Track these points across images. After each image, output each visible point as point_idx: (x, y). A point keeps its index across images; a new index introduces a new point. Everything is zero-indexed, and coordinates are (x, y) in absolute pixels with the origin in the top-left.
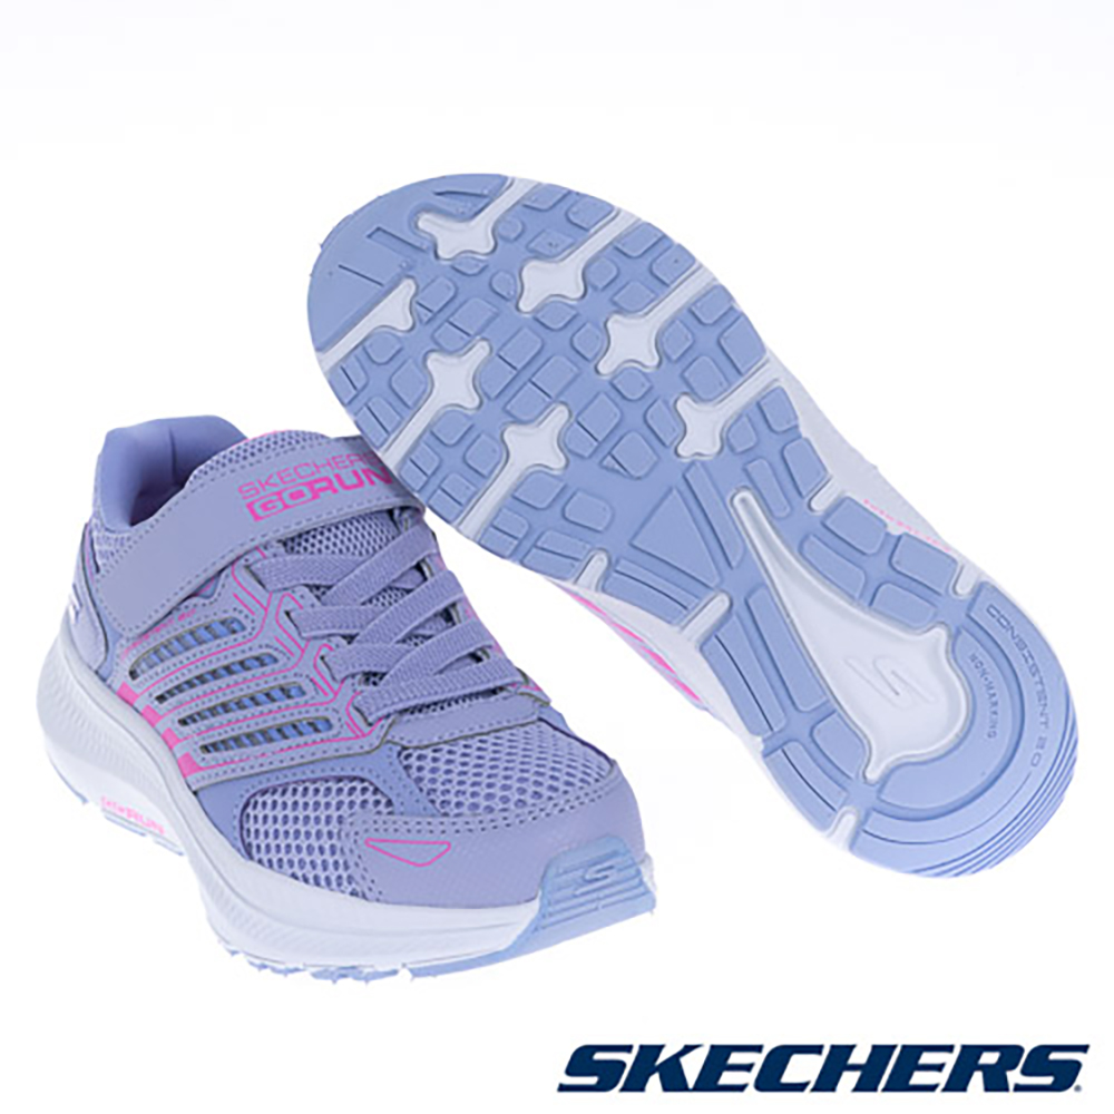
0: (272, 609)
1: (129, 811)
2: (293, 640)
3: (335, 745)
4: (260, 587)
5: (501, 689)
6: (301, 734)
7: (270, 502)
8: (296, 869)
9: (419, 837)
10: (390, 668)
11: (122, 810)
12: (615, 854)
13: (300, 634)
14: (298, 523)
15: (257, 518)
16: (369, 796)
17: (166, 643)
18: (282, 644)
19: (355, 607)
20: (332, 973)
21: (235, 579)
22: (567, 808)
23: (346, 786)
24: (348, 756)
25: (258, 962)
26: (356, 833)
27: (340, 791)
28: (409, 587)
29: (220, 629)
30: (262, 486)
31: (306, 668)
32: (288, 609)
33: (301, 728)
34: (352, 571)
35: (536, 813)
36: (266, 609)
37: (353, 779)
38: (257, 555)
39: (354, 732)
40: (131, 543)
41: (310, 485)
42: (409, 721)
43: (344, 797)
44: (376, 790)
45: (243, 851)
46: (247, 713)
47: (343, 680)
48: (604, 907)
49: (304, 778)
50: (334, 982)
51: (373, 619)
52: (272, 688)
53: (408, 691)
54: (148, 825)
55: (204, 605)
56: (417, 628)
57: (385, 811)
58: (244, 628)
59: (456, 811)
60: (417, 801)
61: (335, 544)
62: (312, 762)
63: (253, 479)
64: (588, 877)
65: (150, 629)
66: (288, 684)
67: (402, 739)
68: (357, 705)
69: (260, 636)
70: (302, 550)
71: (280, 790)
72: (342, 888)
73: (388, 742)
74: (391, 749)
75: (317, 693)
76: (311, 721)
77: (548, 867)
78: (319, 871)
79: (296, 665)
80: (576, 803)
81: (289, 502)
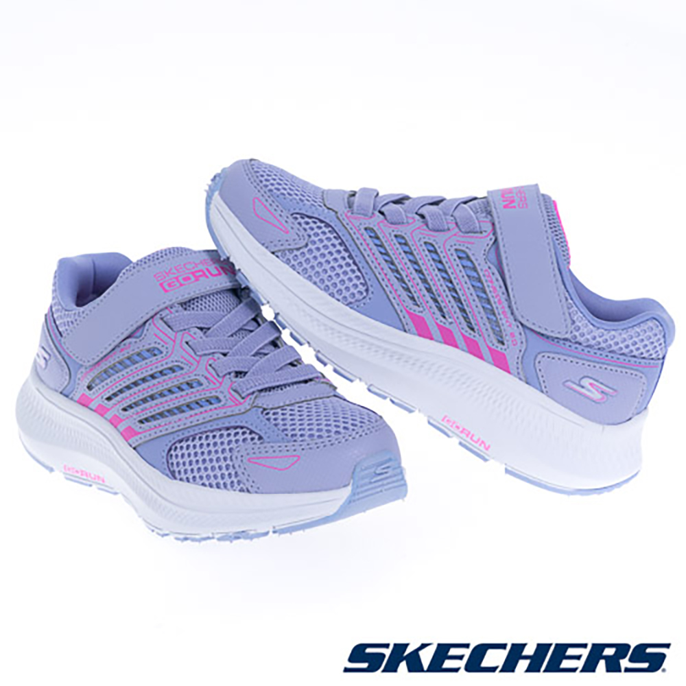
0: (178, 342)
1: (82, 471)
2: (192, 356)
3: (224, 411)
4: (169, 329)
5: (311, 380)
6: (202, 406)
7: (173, 282)
8: (205, 480)
9: (281, 454)
10: (249, 369)
11: (77, 472)
12: (390, 460)
13: (195, 353)
14: (189, 294)
15: (166, 291)
16: (248, 436)
17: (112, 366)
18: (185, 359)
19: (226, 338)
20: (230, 537)
21: (154, 324)
22: (363, 434)
23: (232, 432)
24: (232, 415)
25: (182, 537)
26: (242, 456)
27: (229, 435)
28: (251, 329)
29: (146, 354)
30: (167, 274)
31: (201, 370)
32: (187, 340)
33: (201, 403)
34: (220, 320)
35: (347, 437)
36: (174, 341)
37: (236, 428)
38: (167, 311)
39: (234, 402)
40: (84, 315)
41: (193, 273)
42: (264, 396)
43: (232, 438)
44: (251, 432)
45: (170, 475)
46: (167, 398)
47: (224, 376)
48: (386, 490)
49: (206, 430)
50: (231, 542)
51: (236, 345)
52: (181, 384)
53: (262, 379)
54: (95, 479)
55: (136, 342)
56: (261, 349)
57: (258, 442)
58: (161, 352)
59: (301, 439)
60: (278, 436)
61: (209, 306)
62: (210, 421)
63: (161, 270)
64: (378, 472)
65: (102, 359)
66: (191, 380)
67: (263, 404)
68: (234, 388)
69: (173, 356)
70: (191, 309)
71: (191, 438)
72: (234, 488)
73: (255, 406)
74: (257, 410)
75: (209, 384)
76: (208, 399)
77: (355, 466)
78: (219, 480)
79: (195, 370)
80: (368, 432)
81: (183, 282)
